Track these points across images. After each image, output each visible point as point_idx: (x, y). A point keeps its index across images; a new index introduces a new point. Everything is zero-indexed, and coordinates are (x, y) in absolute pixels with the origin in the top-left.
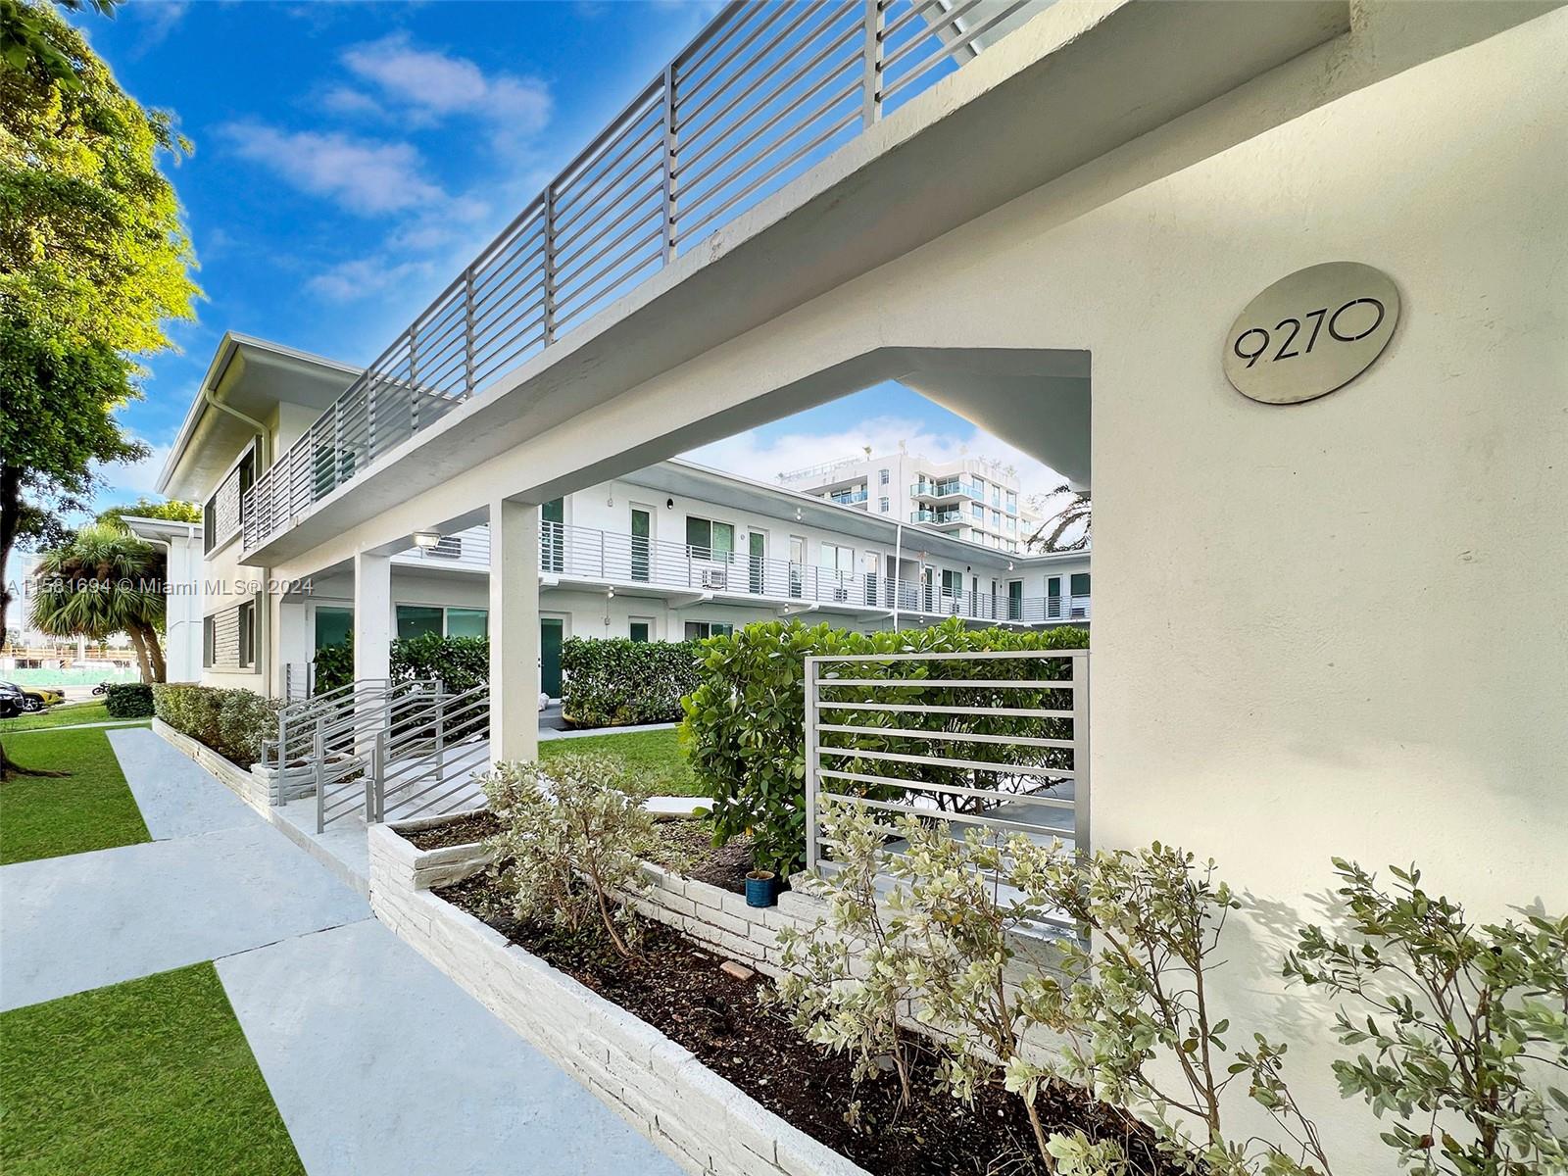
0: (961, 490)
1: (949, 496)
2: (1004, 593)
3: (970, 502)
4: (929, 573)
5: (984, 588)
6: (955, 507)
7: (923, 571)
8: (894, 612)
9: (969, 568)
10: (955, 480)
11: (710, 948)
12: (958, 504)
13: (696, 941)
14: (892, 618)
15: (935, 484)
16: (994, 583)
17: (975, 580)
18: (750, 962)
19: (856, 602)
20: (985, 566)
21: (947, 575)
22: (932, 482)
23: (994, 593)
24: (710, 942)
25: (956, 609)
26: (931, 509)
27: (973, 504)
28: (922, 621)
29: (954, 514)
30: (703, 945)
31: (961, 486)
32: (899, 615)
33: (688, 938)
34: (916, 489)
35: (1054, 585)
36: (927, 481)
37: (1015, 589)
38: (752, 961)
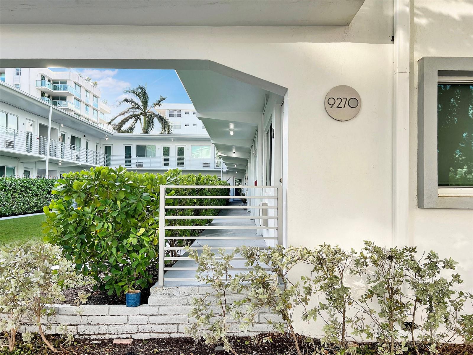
0: (68, 89)
1: (60, 92)
2: (102, 151)
3: (73, 97)
4: (63, 136)
5: (92, 147)
6: (64, 99)
7: (60, 135)
8: (47, 158)
9: (85, 136)
10: (64, 83)
11: (99, 337)
12: (66, 97)
13: (88, 337)
14: (45, 161)
15: (51, 82)
16: (97, 146)
17: (87, 143)
18: (128, 336)
19: (20, 149)
20: (92, 135)
21: (73, 138)
22: (49, 81)
23: (97, 150)
24: (99, 334)
25: (78, 158)
26: (49, 97)
27: (75, 99)
28: (60, 164)
29: (63, 102)
30: (93, 337)
31: (68, 87)
32: (50, 160)
33: (80, 337)
34: (40, 83)
35: (128, 149)
36: (46, 79)
37: (108, 149)
38: (129, 335)
